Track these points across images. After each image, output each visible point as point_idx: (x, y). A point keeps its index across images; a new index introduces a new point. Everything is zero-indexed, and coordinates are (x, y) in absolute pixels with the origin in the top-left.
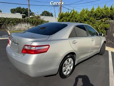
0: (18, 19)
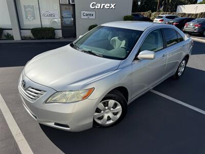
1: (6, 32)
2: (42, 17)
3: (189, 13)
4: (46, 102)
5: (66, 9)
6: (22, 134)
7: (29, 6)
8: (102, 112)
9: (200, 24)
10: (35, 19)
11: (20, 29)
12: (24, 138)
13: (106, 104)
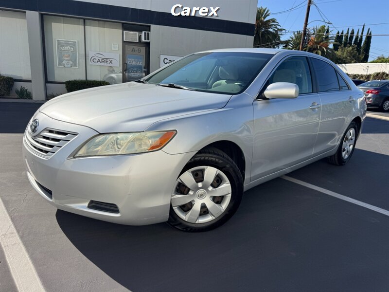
1: (18, 86)
2: (89, 63)
3: (355, 73)
4: (74, 155)
5: (133, 50)
6: (16, 234)
7: (67, 43)
8: (191, 193)
9: (376, 89)
10: (75, 65)
11: (47, 81)
12: (20, 241)
13: (199, 176)
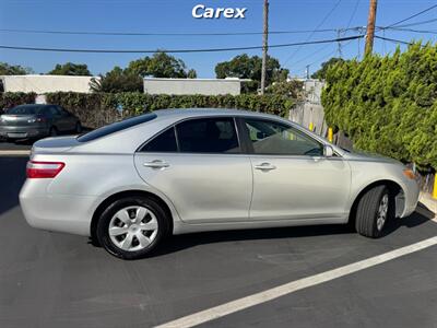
0: (202, 97)
